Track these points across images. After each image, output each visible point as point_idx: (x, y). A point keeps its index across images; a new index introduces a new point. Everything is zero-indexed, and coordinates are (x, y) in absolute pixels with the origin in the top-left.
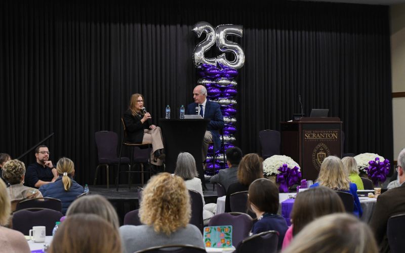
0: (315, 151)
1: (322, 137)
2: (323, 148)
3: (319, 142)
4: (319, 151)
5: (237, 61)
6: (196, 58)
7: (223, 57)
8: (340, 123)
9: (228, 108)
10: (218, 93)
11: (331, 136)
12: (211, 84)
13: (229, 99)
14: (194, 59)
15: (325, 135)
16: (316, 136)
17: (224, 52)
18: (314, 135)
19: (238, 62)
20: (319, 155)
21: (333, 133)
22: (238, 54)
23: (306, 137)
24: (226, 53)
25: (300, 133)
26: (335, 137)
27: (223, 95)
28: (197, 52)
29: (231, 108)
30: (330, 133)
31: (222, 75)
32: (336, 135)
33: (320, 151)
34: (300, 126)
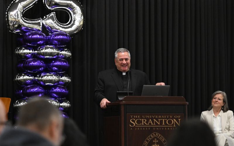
0: (146, 143)
1: (157, 124)
2: (157, 139)
3: (151, 130)
5: (72, 22)
6: (10, 19)
7: (52, 18)
8: (184, 105)
9: (55, 87)
10: (41, 67)
11: (170, 122)
12: (32, 54)
13: (56, 75)
14: (8, 20)
15: (161, 122)
16: (147, 122)
17: (53, 11)
18: (144, 122)
19: (73, 24)
21: (173, 118)
22: (74, 13)
23: (133, 125)
24: (56, 11)
25: (123, 118)
27: (48, 70)
28: (12, 11)
29: (60, 88)
30: (169, 118)
31: (48, 42)
32: (178, 121)
33: (154, 143)
34: (122, 109)
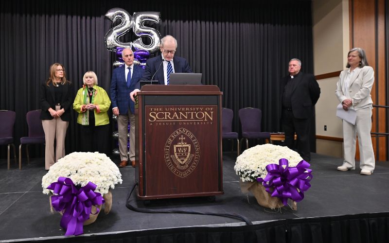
0: (170, 141)
1: (183, 118)
2: (185, 136)
4: (176, 141)
5: (153, 44)
8: (218, 95)
11: (200, 115)
14: (106, 42)
15: (189, 115)
16: (171, 116)
17: (140, 37)
18: (167, 115)
20: (177, 148)
23: (152, 119)
24: (143, 37)
26: (208, 118)
28: (109, 36)
30: (199, 110)
32: (210, 115)
33: (180, 141)
